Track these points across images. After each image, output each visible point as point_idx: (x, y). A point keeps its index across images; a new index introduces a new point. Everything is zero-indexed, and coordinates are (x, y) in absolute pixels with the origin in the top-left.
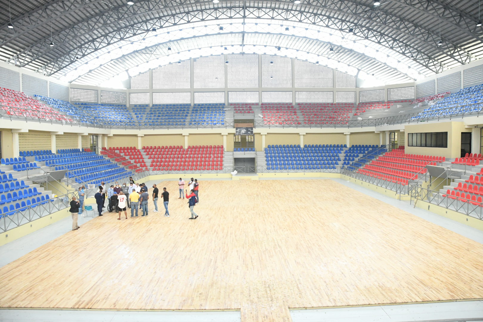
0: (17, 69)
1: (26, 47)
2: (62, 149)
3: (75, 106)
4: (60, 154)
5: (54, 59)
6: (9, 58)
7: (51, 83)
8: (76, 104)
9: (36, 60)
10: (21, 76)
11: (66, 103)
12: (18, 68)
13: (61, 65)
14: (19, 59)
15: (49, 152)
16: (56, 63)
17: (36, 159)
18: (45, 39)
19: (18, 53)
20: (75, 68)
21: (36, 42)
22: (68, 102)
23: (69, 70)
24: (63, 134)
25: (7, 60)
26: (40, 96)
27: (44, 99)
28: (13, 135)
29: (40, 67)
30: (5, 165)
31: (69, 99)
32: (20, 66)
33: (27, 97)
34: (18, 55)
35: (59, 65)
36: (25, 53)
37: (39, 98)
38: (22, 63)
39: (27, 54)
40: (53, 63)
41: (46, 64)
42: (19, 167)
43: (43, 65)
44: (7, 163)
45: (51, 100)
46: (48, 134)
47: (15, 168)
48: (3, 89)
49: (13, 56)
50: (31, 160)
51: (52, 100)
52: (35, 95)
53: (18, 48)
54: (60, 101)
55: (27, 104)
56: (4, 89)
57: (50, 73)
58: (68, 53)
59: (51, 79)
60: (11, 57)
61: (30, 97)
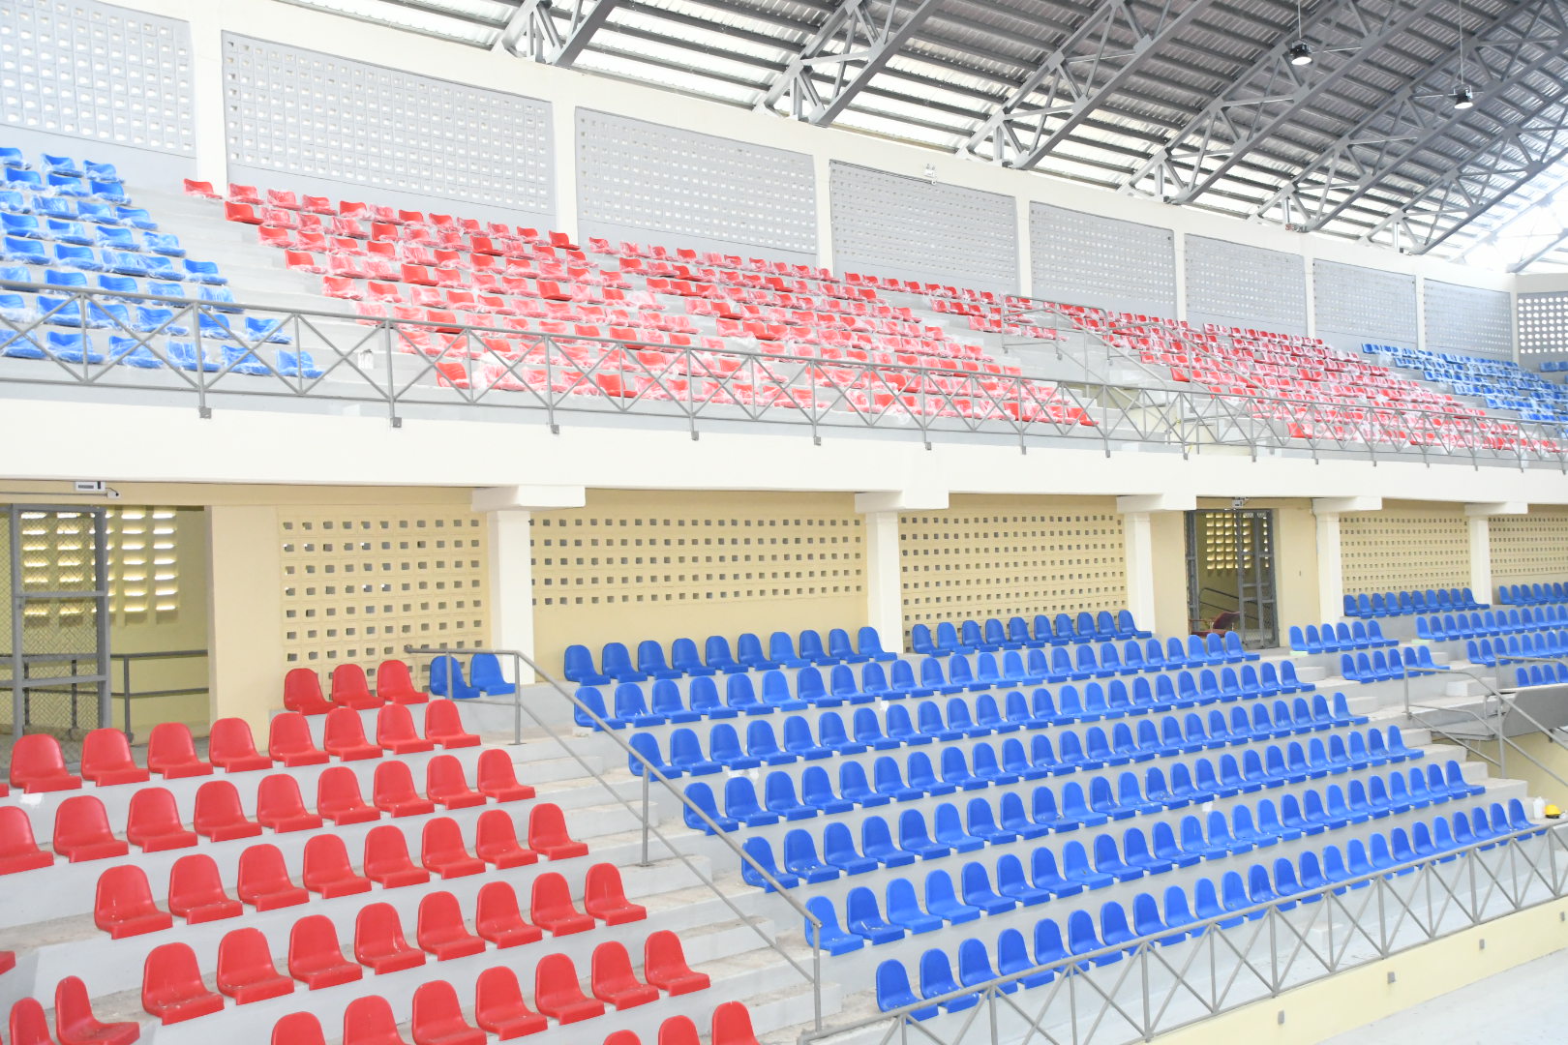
0: (1292, 243)
1: (1328, 140)
2: (1519, 582)
3: (1549, 377)
4: (1507, 609)
5: (1443, 171)
6: (1260, 202)
7: (1430, 283)
8: (1549, 368)
9: (1371, 191)
10: (1309, 269)
11: (1502, 367)
12: (1296, 236)
13: (1479, 197)
14: (1303, 201)
15: (1463, 598)
16: (1455, 191)
17: (1422, 628)
18: (1413, 88)
19: (1297, 171)
20: (1539, 195)
21: (1372, 107)
22: (1509, 364)
23: (1513, 213)
24: (1525, 511)
25: (1253, 209)
26: (1388, 349)
27: (1407, 358)
28: (1320, 525)
29: (1378, 220)
30: (1305, 654)
31: (1511, 348)
32: (1304, 230)
33: (1342, 357)
34: (1295, 184)
35: (1468, 197)
36: (1325, 170)
37: (1385, 357)
38: (1314, 213)
39: (1332, 172)
40: (1438, 193)
41: (1406, 200)
42: (1364, 663)
43: (1392, 210)
44: (1313, 645)
45: (1434, 359)
46: (1455, 512)
47: (1347, 666)
48: (1248, 335)
49: (1275, 189)
50: (1405, 634)
51: (1442, 361)
52: (1369, 347)
53: (1294, 151)
54: (1473, 362)
55: (1348, 389)
56: (1252, 332)
57: (1428, 240)
58: (1514, 133)
59: (1427, 267)
60: (1268, 195)
61: (1351, 358)
